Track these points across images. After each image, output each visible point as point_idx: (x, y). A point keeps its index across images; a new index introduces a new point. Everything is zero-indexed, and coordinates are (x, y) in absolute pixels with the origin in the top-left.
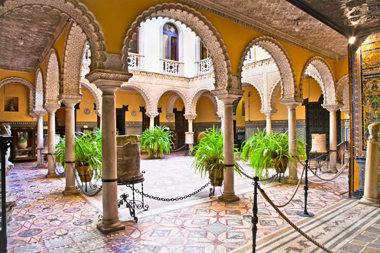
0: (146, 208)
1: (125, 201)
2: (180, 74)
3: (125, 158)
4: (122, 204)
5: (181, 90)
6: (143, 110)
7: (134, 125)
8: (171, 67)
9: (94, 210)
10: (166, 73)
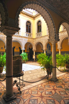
0: (24, 85)
1: (16, 83)
2: (31, 37)
3: (16, 66)
4: (14, 84)
5: (32, 42)
6: (20, 48)
7: (17, 53)
8: (29, 35)
9: (2, 86)
10: (27, 37)
